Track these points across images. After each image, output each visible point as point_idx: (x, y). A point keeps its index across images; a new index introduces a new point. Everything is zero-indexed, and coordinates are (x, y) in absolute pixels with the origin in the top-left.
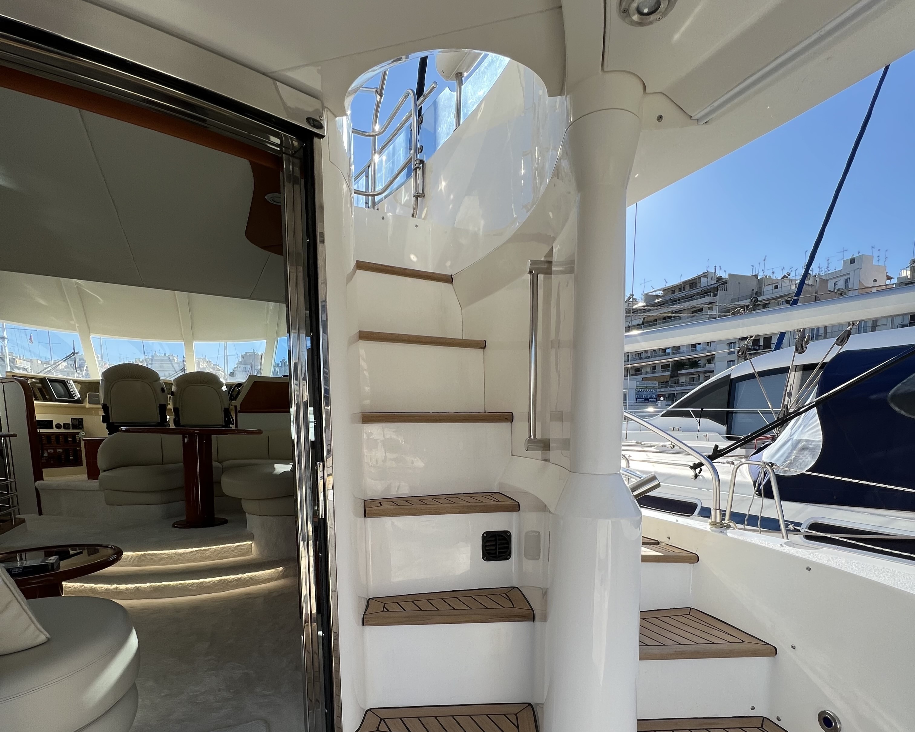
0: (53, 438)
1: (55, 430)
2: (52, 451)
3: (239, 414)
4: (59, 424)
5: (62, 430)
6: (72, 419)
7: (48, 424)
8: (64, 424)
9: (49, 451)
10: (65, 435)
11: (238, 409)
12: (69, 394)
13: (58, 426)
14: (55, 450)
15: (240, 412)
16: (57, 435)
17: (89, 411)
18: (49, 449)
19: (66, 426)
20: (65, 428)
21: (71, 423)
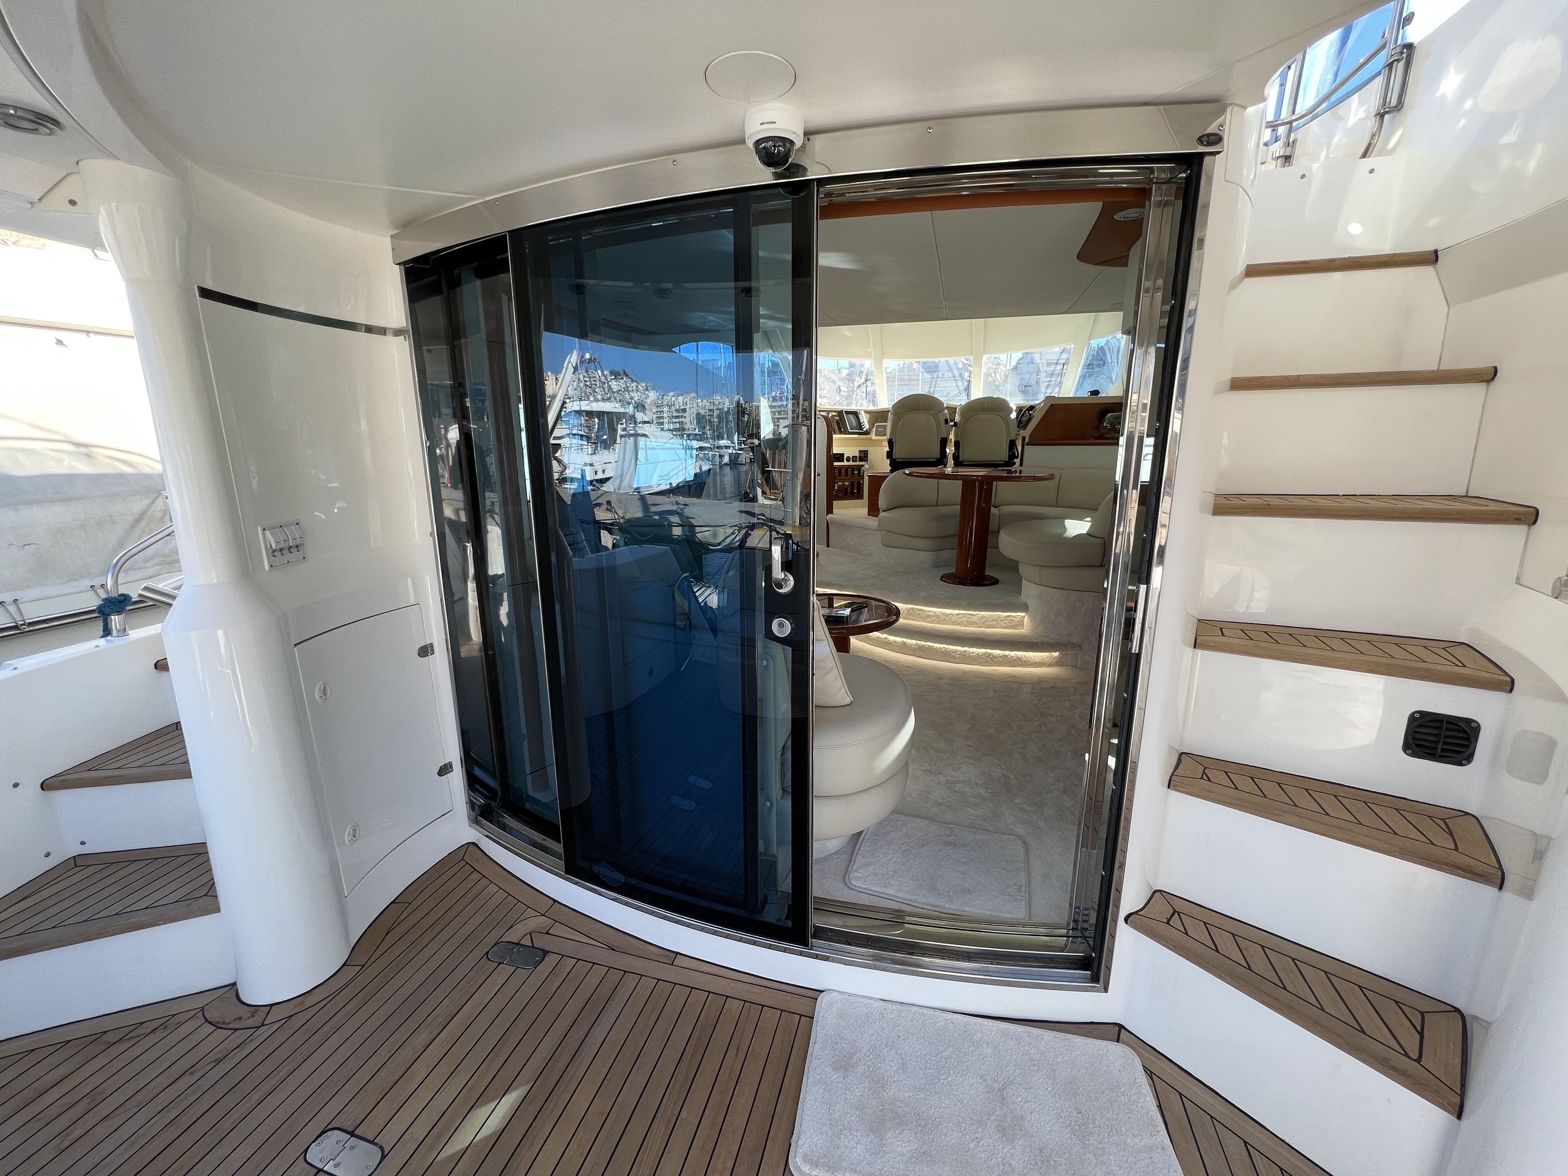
0: (843, 471)
1: (845, 463)
2: (841, 483)
3: (1026, 447)
4: (849, 457)
5: (851, 463)
6: (859, 451)
7: (840, 457)
8: (853, 457)
9: (839, 484)
10: (852, 468)
11: (1027, 440)
12: (860, 425)
13: (848, 459)
14: (843, 483)
15: (1027, 444)
16: (847, 468)
17: (874, 443)
18: (839, 482)
19: (854, 459)
20: (853, 461)
21: (858, 456)
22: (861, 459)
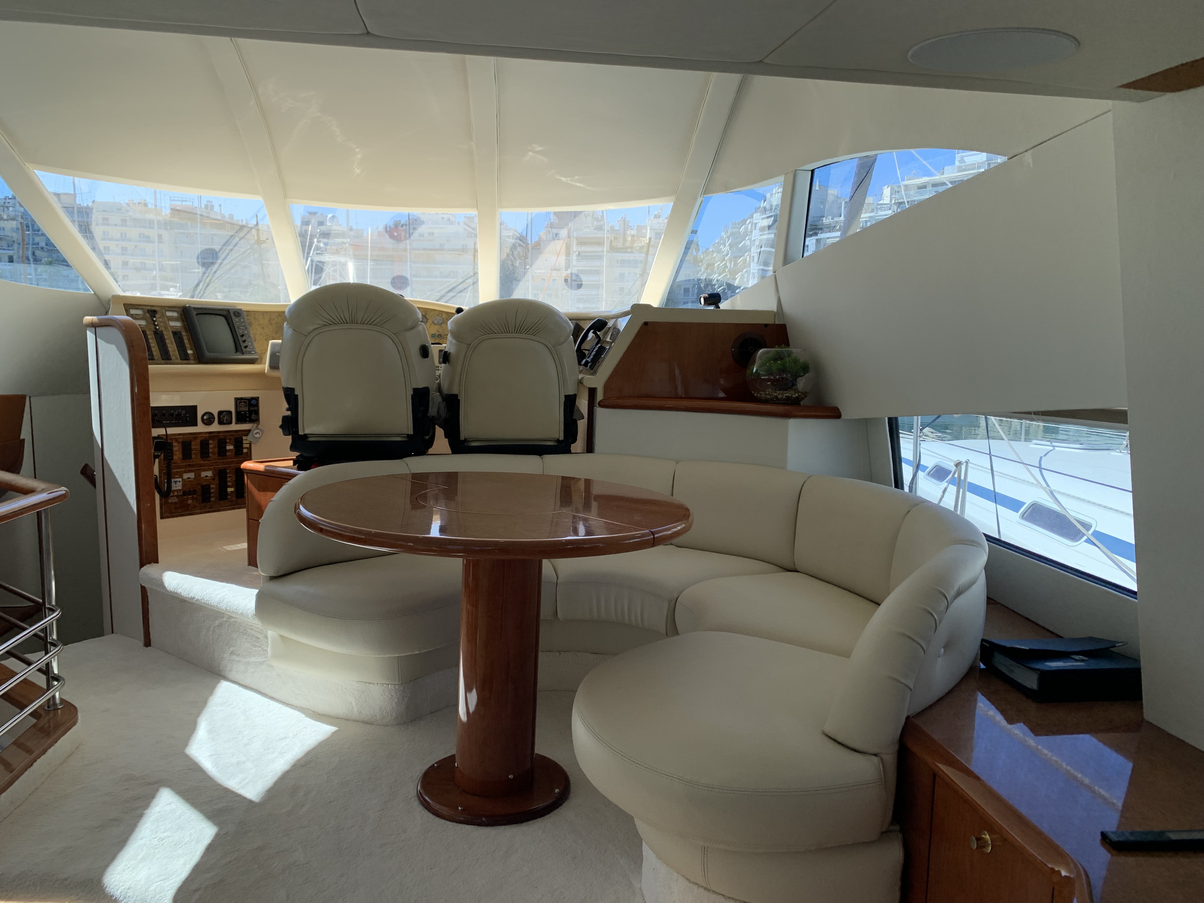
0: (196, 446)
1: (201, 428)
3: (600, 412)
4: (210, 414)
5: (215, 427)
6: (237, 399)
7: (185, 415)
8: (220, 413)
9: (186, 476)
10: (221, 439)
11: (599, 397)
12: (236, 343)
13: (209, 419)
14: (198, 476)
15: (600, 405)
16: (205, 441)
18: (185, 472)
19: (224, 417)
20: (221, 423)
21: (233, 409)
22: (241, 418)
